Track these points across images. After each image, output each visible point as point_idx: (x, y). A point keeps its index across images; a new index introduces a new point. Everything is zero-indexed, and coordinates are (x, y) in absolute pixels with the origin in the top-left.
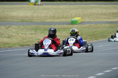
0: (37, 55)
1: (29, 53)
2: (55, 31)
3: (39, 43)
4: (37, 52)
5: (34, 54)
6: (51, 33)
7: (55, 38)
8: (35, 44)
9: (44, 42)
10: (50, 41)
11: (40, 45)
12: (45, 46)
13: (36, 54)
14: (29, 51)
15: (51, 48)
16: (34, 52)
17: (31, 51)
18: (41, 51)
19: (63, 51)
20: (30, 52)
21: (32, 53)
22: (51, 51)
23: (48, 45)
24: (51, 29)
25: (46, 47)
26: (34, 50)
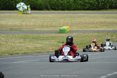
0: (58, 61)
1: (50, 59)
2: (72, 39)
3: (58, 50)
4: (58, 59)
5: (55, 60)
6: (69, 41)
7: (72, 45)
8: (55, 51)
11: (59, 52)
12: (65, 53)
13: (57, 60)
14: (50, 57)
15: (70, 55)
16: (55, 59)
18: (61, 58)
19: (81, 58)
21: (53, 60)
22: (71, 58)
23: (67, 52)
24: (69, 38)
25: (66, 54)
26: (55, 57)
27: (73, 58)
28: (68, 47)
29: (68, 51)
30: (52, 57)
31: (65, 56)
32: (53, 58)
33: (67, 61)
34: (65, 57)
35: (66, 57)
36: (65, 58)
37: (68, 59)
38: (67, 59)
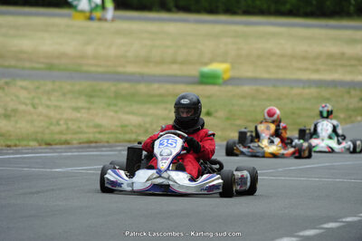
0: (130, 189)
1: (102, 180)
3: (140, 146)
4: (130, 181)
5: (120, 185)
8: (129, 148)
9: (157, 143)
10: (180, 142)
11: (144, 153)
12: (160, 158)
13: (128, 185)
14: (104, 172)
15: (180, 168)
16: (120, 180)
17: (110, 176)
18: (143, 177)
19: (220, 181)
20: (107, 176)
21: (114, 183)
22: (181, 179)
23: (171, 157)
24: (182, 101)
25: (163, 165)
26: (122, 173)
27: (192, 179)
28: (177, 138)
29: (174, 154)
30: (109, 171)
31: (160, 172)
32: (112, 179)
33: (165, 190)
34: (160, 176)
35: (165, 175)
36: (159, 181)
37: (169, 186)
38: (166, 182)
